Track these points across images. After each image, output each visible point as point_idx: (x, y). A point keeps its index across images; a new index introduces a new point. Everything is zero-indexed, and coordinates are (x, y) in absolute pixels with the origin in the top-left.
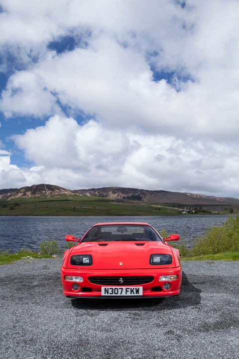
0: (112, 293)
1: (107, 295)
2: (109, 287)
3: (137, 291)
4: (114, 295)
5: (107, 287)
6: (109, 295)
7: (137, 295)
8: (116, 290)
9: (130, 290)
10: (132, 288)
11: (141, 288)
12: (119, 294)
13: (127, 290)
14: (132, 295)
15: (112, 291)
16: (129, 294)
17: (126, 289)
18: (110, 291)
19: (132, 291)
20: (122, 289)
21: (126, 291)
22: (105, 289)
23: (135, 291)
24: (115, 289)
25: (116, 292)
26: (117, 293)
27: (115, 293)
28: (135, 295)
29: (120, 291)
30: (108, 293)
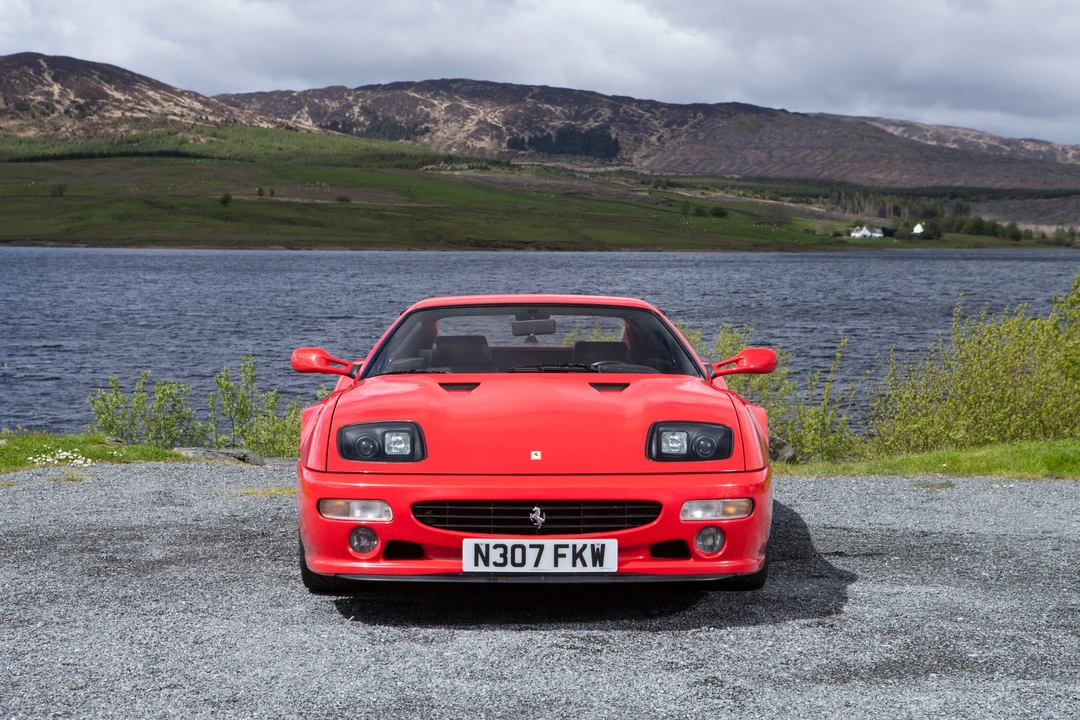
0: (504, 564)
1: (482, 568)
2: (492, 542)
3: (598, 556)
4: (509, 568)
5: (482, 542)
6: (492, 569)
7: (597, 569)
8: (518, 552)
9: (569, 552)
10: (579, 543)
11: (612, 546)
12: (529, 568)
13: (561, 551)
14: (579, 568)
15: (504, 555)
16: (566, 566)
17: (557, 547)
18: (495, 556)
19: (577, 556)
20: (541, 547)
21: (557, 556)
22: (477, 548)
23: (587, 555)
24: (514, 547)
25: (518, 560)
26: (523, 564)
27: (514, 564)
28: (590, 569)
29: (532, 554)
30: (486, 563)
